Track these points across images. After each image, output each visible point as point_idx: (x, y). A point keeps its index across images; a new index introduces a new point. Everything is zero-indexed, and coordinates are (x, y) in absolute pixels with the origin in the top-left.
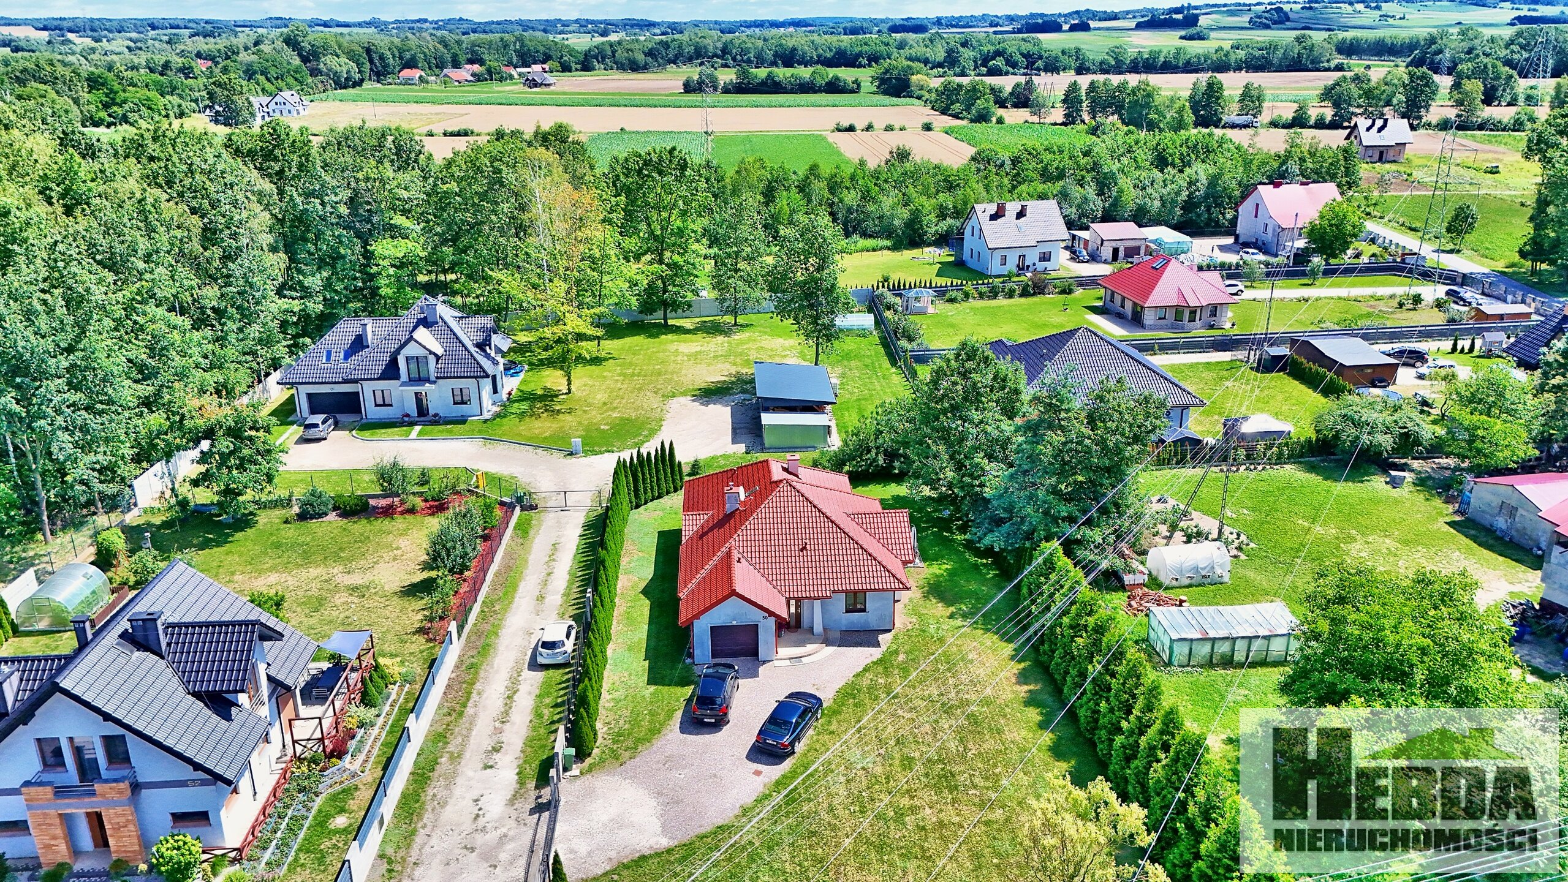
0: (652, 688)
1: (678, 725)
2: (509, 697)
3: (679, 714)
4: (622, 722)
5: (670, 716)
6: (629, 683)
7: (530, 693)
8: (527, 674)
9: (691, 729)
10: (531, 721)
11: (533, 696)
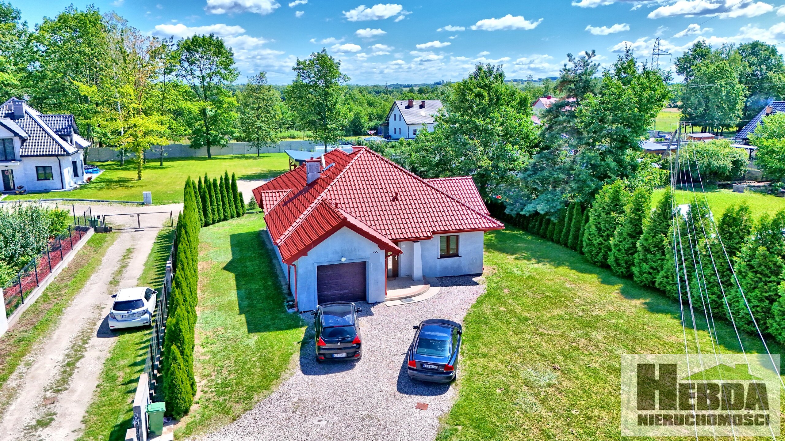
0: (255, 337)
1: (299, 368)
2: (68, 364)
3: (296, 357)
4: (225, 373)
5: (285, 360)
6: (226, 335)
7: (99, 358)
8: (95, 340)
9: (316, 369)
10: (98, 386)
11: (103, 360)
